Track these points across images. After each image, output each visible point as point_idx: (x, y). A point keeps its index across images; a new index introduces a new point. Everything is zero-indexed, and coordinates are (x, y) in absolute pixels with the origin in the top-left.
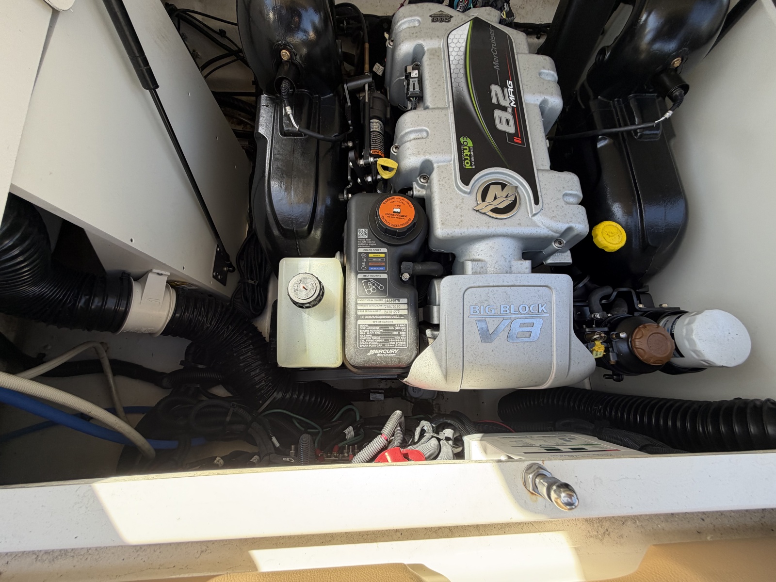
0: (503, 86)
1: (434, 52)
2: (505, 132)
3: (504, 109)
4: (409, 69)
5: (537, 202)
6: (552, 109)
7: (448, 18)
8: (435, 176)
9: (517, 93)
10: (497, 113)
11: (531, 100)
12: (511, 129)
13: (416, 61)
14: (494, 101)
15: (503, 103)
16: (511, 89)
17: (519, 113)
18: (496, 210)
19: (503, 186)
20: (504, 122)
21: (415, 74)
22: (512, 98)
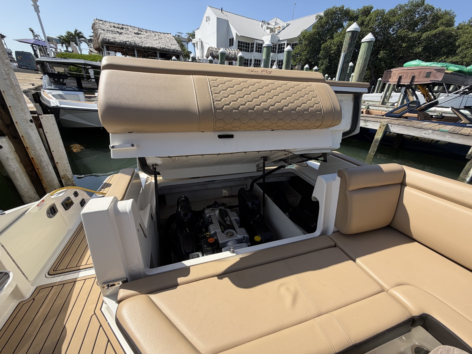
0: (227, 217)
1: (213, 215)
2: (228, 224)
3: (228, 221)
4: (209, 218)
5: (237, 233)
6: (237, 219)
7: (215, 210)
8: (217, 234)
9: (229, 218)
10: (226, 222)
11: (233, 218)
12: (230, 223)
13: (210, 217)
14: (226, 220)
15: (227, 220)
16: (228, 218)
17: (230, 221)
18: (229, 236)
19: (230, 232)
20: (228, 223)
21: (210, 219)
22: (229, 219)
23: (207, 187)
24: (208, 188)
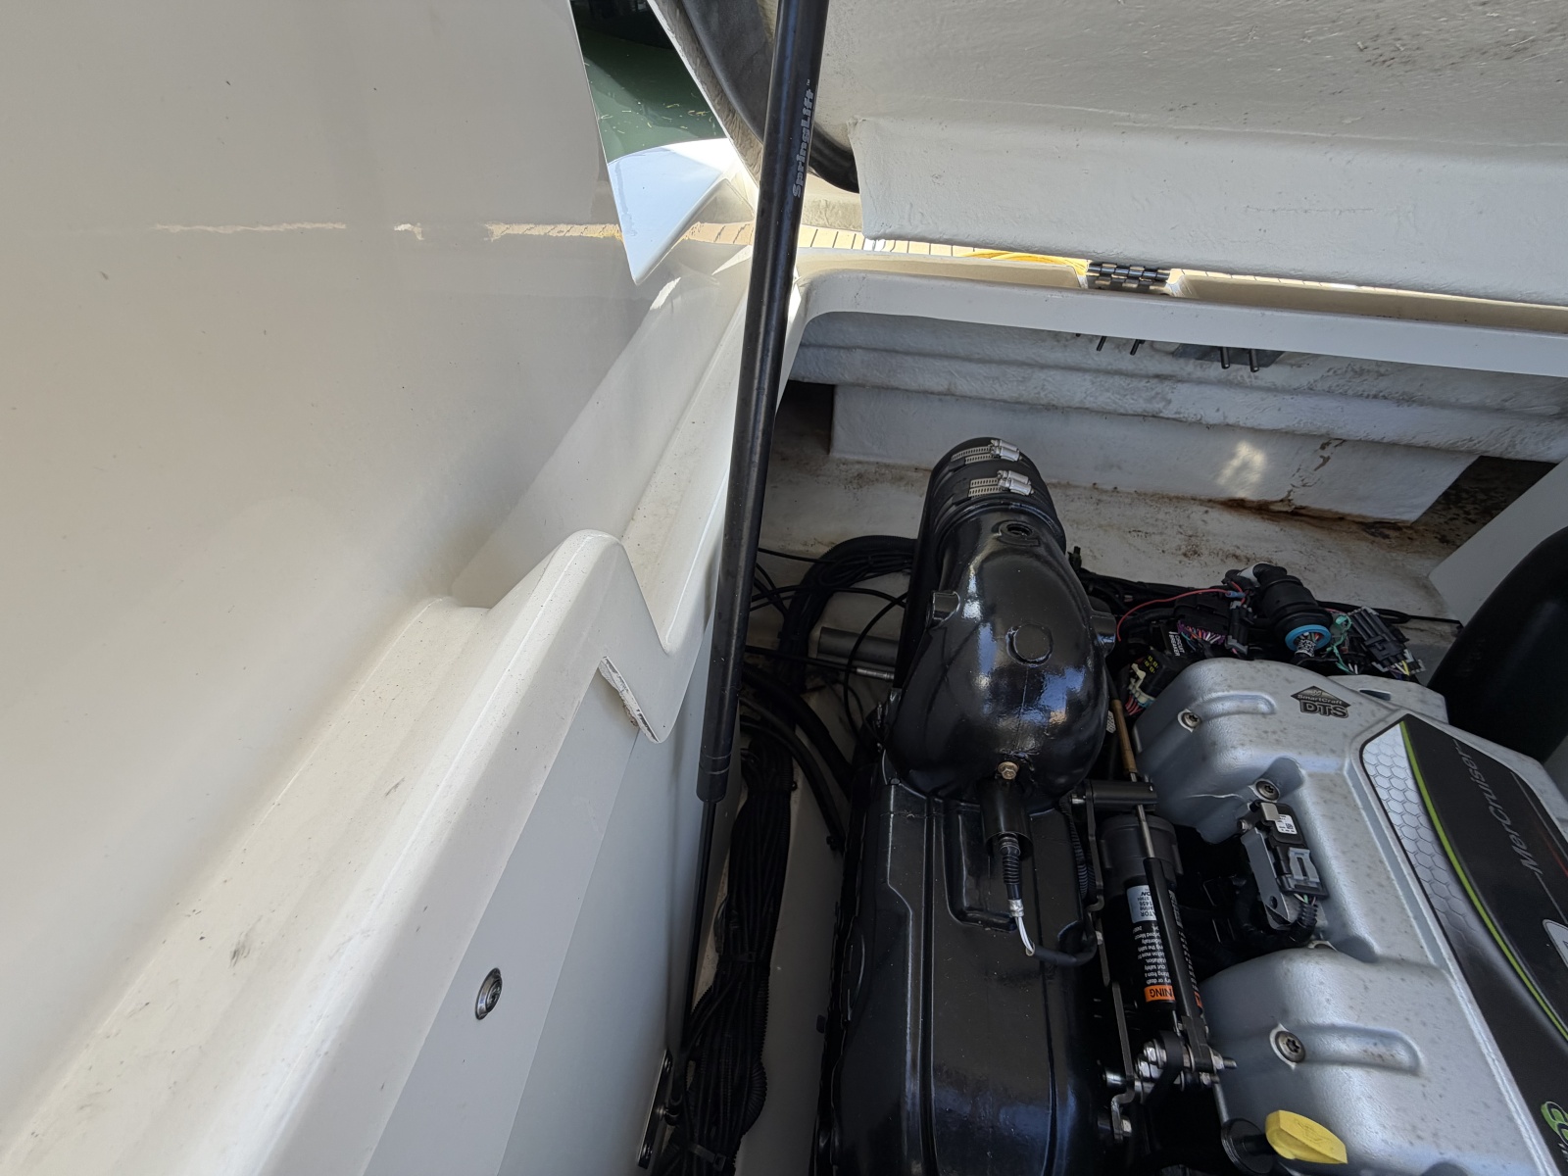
1: (1331, 785)
4: (1270, 811)
7: (1338, 707)
13: (1263, 778)
21: (1286, 824)
23: (1156, 406)
24: (1168, 412)
